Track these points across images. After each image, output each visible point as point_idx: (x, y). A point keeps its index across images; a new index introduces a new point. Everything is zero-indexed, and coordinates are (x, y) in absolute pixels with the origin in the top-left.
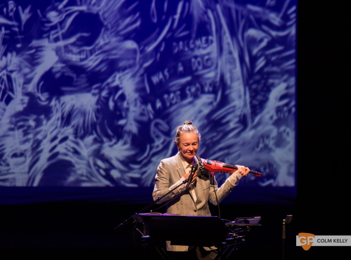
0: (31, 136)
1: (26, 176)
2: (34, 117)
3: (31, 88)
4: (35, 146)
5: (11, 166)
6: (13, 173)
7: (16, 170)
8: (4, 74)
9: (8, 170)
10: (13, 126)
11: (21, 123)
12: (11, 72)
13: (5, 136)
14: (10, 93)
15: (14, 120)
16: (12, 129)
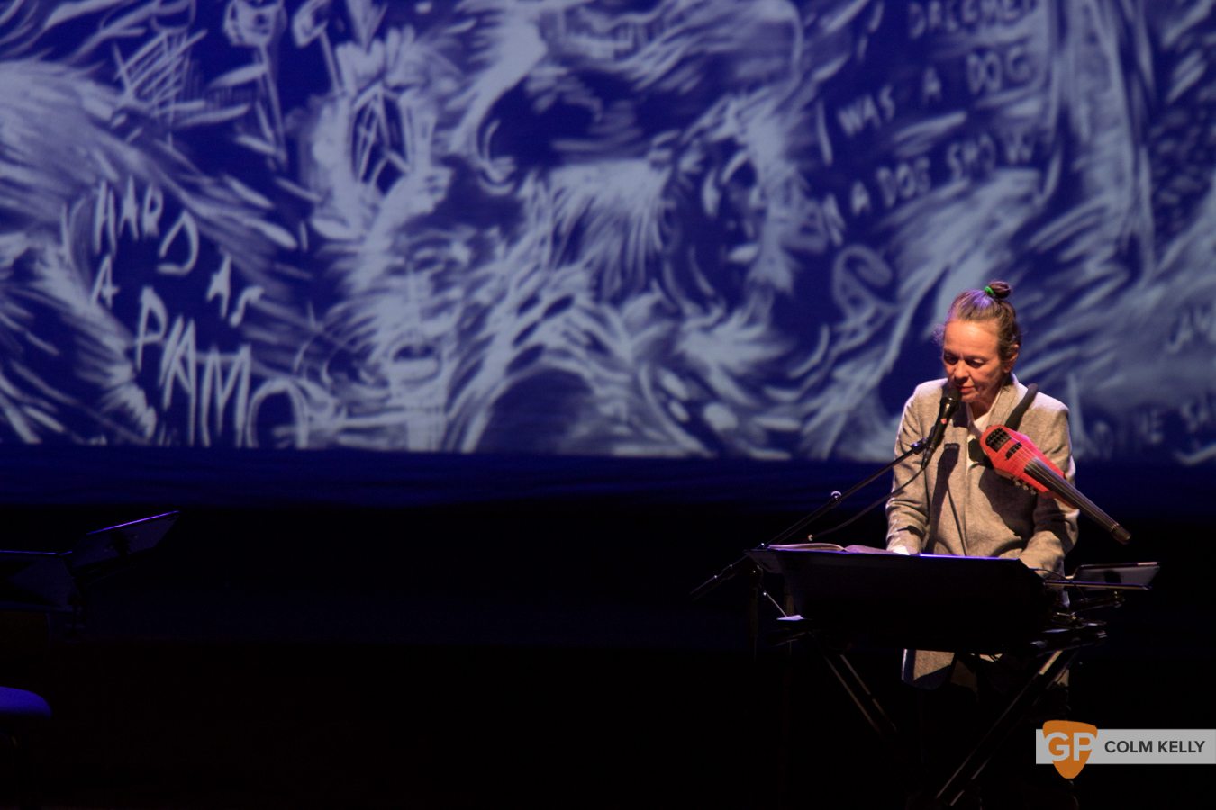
0: (455, 293)
1: (440, 420)
2: (468, 232)
3: (459, 140)
4: (468, 323)
5: (394, 387)
6: (399, 409)
7: (409, 399)
8: (375, 97)
9: (383, 400)
10: (400, 261)
11: (425, 253)
12: (399, 89)
13: (375, 291)
14: (394, 158)
15: (405, 241)
16: (397, 271)
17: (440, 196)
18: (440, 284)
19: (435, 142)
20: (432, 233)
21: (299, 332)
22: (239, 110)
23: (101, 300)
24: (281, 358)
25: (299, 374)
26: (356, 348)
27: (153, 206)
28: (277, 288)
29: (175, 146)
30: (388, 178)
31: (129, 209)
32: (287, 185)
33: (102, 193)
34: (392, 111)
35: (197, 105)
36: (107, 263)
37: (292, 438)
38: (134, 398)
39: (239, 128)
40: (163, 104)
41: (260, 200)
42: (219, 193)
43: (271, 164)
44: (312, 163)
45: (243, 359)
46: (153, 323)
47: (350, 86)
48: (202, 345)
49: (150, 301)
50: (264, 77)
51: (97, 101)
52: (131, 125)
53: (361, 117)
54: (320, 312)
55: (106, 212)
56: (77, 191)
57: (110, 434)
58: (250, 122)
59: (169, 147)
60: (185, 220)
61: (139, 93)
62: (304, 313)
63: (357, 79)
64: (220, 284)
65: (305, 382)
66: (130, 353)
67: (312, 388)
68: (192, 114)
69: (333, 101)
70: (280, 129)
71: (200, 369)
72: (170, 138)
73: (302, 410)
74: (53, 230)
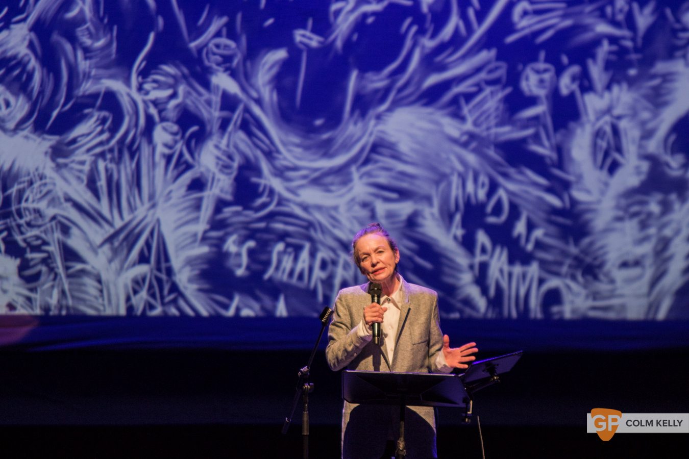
0: (652, 231)
1: (644, 302)
2: (659, 197)
3: (653, 146)
4: (659, 247)
5: (619, 283)
6: (621, 296)
7: (627, 290)
8: (606, 123)
9: (613, 291)
10: (620, 213)
11: (635, 209)
12: (619, 118)
13: (607, 230)
14: (617, 156)
15: (623, 202)
16: (619, 219)
17: (643, 177)
18: (644, 225)
19: (640, 147)
20: (639, 197)
21: (565, 254)
22: (530, 132)
23: (455, 238)
24: (555, 268)
25: (565, 276)
26: (597, 263)
27: (483, 185)
28: (553, 230)
29: (496, 152)
30: (613, 168)
31: (470, 187)
32: (557, 172)
33: (455, 180)
34: (615, 131)
35: (506, 129)
36: (458, 218)
37: (561, 313)
38: (474, 292)
39: (530, 141)
40: (488, 129)
41: (542, 181)
42: (519, 177)
43: (548, 161)
44: (571, 160)
45: (534, 269)
46: (484, 250)
47: (592, 117)
48: (511, 261)
49: (482, 238)
50: (544, 113)
51: (452, 128)
52: (471, 141)
53: (598, 134)
54: (577, 242)
55: (457, 188)
56: (441, 178)
57: (461, 311)
58: (536, 138)
59: (492, 153)
60: (501, 193)
61: (476, 123)
62: (567, 243)
63: (596, 112)
64: (520, 228)
65: (569, 282)
66: (471, 267)
67: (573, 285)
68: (504, 133)
69: (582, 125)
70: (554, 141)
71: (510, 275)
72: (492, 147)
73: (567, 297)
74: (428, 199)
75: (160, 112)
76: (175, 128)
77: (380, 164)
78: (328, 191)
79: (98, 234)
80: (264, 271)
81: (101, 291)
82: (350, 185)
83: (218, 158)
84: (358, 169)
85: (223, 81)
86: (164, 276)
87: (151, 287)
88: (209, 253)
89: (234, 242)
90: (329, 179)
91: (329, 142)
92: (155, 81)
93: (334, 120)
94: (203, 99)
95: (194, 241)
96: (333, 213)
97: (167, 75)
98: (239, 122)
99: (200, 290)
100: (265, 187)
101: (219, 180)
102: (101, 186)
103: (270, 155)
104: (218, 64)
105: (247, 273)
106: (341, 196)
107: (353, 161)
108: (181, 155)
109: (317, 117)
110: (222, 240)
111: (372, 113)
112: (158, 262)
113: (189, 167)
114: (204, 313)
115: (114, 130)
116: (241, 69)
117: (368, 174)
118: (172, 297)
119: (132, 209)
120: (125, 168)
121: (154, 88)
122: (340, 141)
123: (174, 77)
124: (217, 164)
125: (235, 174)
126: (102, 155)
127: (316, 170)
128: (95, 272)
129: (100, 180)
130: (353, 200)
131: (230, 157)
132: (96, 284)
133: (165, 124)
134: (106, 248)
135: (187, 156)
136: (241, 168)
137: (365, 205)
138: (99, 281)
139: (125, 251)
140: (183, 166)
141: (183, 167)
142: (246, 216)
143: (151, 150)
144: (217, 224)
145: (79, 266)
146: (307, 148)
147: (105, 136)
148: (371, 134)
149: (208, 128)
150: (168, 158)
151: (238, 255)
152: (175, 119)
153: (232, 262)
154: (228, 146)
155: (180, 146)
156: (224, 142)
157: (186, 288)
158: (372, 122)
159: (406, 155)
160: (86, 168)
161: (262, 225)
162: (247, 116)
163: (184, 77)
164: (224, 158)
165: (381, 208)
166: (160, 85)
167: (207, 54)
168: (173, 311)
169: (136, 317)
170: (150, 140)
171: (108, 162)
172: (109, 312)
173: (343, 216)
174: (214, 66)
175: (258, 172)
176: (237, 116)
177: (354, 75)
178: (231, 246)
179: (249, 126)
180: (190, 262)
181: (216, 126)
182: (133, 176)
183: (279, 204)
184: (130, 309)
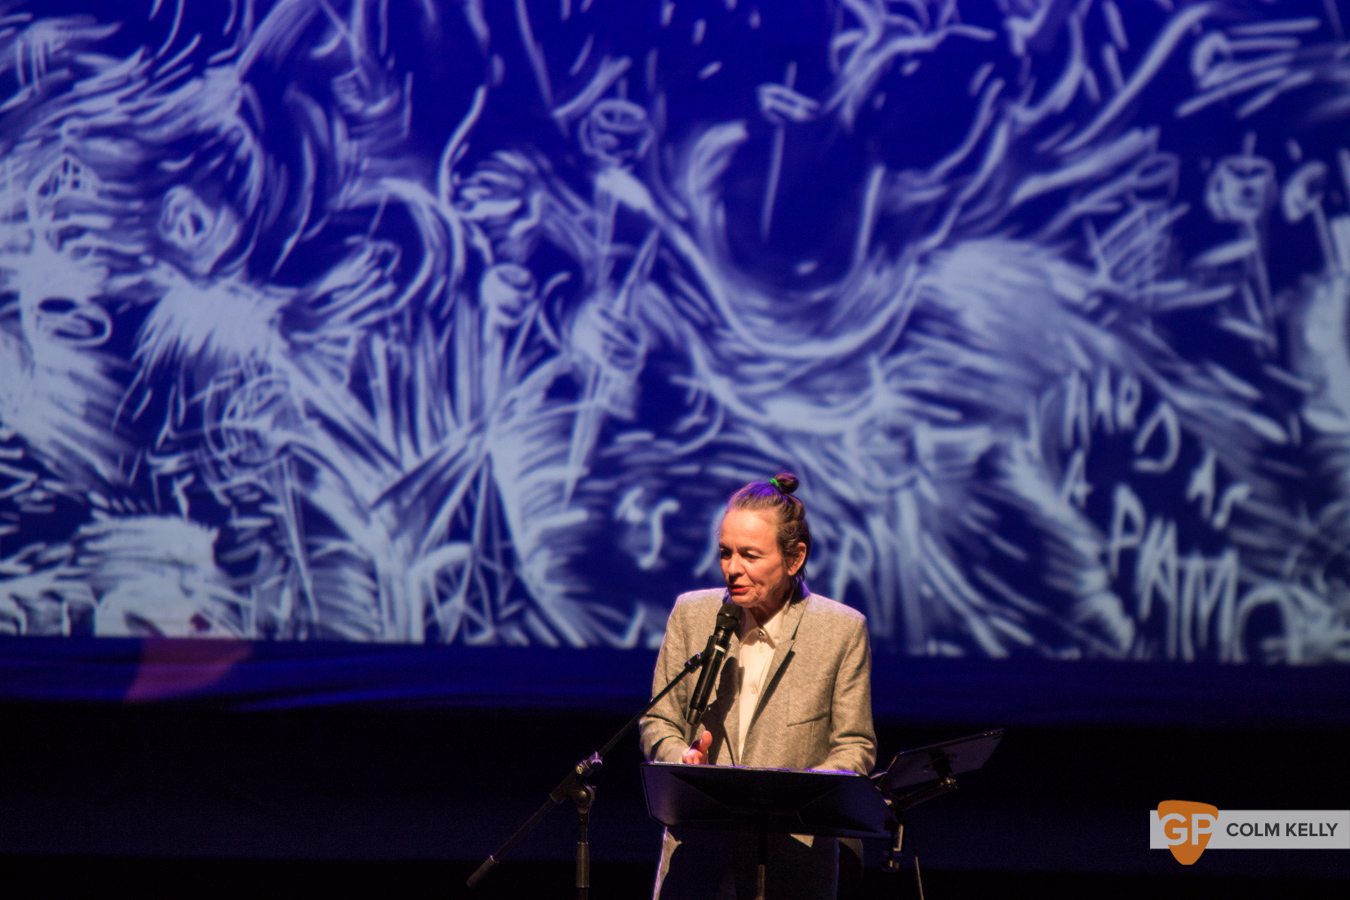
21: (1291, 535)
22: (1223, 291)
23: (1071, 500)
24: (1269, 563)
25: (1291, 579)
27: (1129, 396)
28: (1266, 487)
29: (1154, 331)
31: (1103, 400)
32: (1276, 372)
33: (1074, 385)
35: (1177, 286)
36: (1078, 461)
37: (1281, 651)
38: (1109, 608)
39: (1224, 310)
40: (1141, 285)
41: (1246, 390)
42: (1200, 382)
43: (1258, 351)
44: (1305, 350)
45: (1228, 565)
46: (1129, 526)
47: (1346, 265)
48: (1183, 549)
49: (1126, 501)
50: (1252, 256)
51: (1068, 283)
52: (1105, 308)
54: (1314, 512)
55: (1078, 403)
56: (1046, 381)
57: (1083, 646)
58: (1236, 305)
59: (1145, 332)
60: (1165, 413)
61: (1116, 275)
62: (1295, 513)
64: (1202, 482)
65: (1298, 591)
66: (1105, 558)
67: (1305, 597)
68: (1172, 295)
69: (1327, 282)
70: (1268, 312)
71: (1181, 576)
72: (1146, 322)
73: (1293, 620)
74: (1019, 423)
75: (494, 244)
76: (524, 276)
77: (925, 353)
78: (823, 403)
79: (370, 483)
80: (695, 560)
81: (376, 594)
82: (867, 393)
83: (607, 336)
84: (883, 361)
85: (619, 185)
86: (498, 567)
87: (473, 587)
88: (589, 522)
89: (637, 502)
90: (825, 381)
91: (825, 308)
92: (485, 183)
93: (836, 265)
94: (578, 220)
95: (558, 499)
96: (832, 448)
97: (509, 170)
98: (649, 267)
99: (571, 596)
100: (699, 394)
101: (608, 380)
102: (378, 388)
103: (709, 331)
104: (610, 151)
105: (662, 564)
106: (848, 414)
107: (873, 345)
108: (534, 329)
109: (802, 257)
110: (613, 498)
111: (911, 251)
112: (487, 538)
113: (549, 352)
114: (577, 639)
115: (403, 278)
116: (654, 162)
117: (902, 372)
118: (513, 608)
119: (437, 434)
120: (426, 353)
121: (484, 198)
122: (846, 306)
123: (523, 176)
124: (605, 348)
125: (639, 367)
126: (380, 327)
127: (798, 362)
128: (363, 557)
129: (375, 375)
130: (871, 423)
131: (631, 334)
132: (366, 581)
133: (504, 268)
134: (386, 510)
135: (546, 332)
136: (652, 357)
137: (896, 433)
138: (372, 574)
139: (423, 517)
140: (539, 351)
141: (537, 353)
142: (660, 451)
143: (476, 318)
144: (603, 465)
145: (333, 545)
146: (782, 319)
147: (386, 290)
148: (908, 293)
149: (588, 276)
150: (510, 335)
151: (645, 527)
152: (523, 259)
153: (631, 541)
154: (626, 312)
155: (532, 312)
156: (620, 303)
157: (541, 591)
158: (912, 270)
159: (977, 335)
160: (350, 352)
161: (691, 469)
162: (665, 254)
163: (543, 175)
164: (619, 336)
165: (927, 439)
166: (495, 192)
167: (589, 131)
168: (517, 636)
169: (443, 646)
170: (474, 299)
171: (391, 340)
172: (391, 635)
173: (852, 454)
174: (602, 156)
175: (686, 365)
176: (645, 253)
177: (877, 176)
178: (630, 508)
179: (670, 272)
180: (550, 540)
181: (603, 273)
182: (439, 368)
183: (726, 427)
184: (432, 630)
